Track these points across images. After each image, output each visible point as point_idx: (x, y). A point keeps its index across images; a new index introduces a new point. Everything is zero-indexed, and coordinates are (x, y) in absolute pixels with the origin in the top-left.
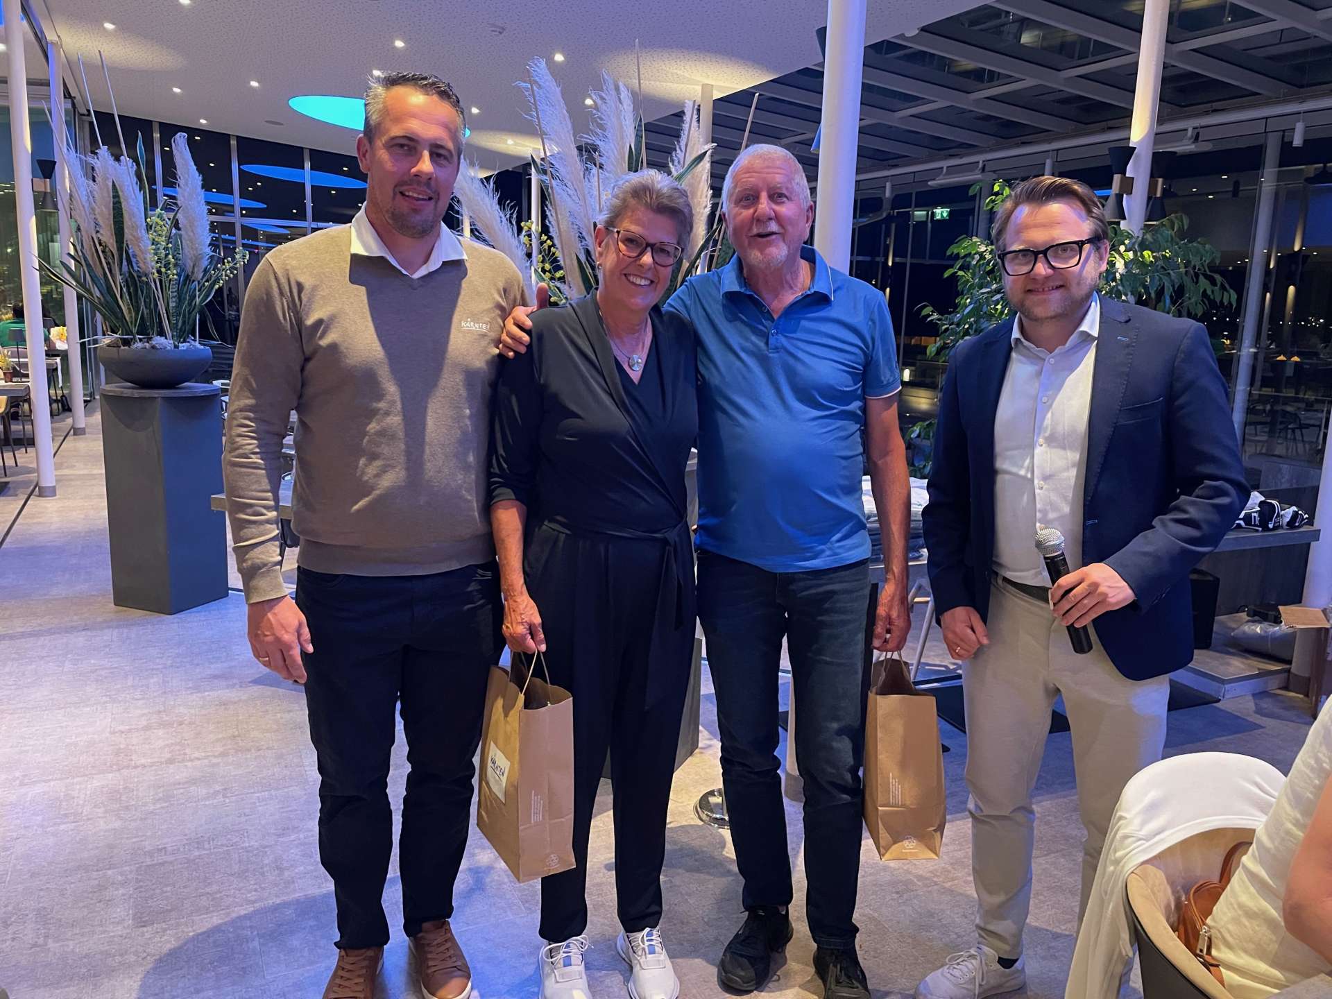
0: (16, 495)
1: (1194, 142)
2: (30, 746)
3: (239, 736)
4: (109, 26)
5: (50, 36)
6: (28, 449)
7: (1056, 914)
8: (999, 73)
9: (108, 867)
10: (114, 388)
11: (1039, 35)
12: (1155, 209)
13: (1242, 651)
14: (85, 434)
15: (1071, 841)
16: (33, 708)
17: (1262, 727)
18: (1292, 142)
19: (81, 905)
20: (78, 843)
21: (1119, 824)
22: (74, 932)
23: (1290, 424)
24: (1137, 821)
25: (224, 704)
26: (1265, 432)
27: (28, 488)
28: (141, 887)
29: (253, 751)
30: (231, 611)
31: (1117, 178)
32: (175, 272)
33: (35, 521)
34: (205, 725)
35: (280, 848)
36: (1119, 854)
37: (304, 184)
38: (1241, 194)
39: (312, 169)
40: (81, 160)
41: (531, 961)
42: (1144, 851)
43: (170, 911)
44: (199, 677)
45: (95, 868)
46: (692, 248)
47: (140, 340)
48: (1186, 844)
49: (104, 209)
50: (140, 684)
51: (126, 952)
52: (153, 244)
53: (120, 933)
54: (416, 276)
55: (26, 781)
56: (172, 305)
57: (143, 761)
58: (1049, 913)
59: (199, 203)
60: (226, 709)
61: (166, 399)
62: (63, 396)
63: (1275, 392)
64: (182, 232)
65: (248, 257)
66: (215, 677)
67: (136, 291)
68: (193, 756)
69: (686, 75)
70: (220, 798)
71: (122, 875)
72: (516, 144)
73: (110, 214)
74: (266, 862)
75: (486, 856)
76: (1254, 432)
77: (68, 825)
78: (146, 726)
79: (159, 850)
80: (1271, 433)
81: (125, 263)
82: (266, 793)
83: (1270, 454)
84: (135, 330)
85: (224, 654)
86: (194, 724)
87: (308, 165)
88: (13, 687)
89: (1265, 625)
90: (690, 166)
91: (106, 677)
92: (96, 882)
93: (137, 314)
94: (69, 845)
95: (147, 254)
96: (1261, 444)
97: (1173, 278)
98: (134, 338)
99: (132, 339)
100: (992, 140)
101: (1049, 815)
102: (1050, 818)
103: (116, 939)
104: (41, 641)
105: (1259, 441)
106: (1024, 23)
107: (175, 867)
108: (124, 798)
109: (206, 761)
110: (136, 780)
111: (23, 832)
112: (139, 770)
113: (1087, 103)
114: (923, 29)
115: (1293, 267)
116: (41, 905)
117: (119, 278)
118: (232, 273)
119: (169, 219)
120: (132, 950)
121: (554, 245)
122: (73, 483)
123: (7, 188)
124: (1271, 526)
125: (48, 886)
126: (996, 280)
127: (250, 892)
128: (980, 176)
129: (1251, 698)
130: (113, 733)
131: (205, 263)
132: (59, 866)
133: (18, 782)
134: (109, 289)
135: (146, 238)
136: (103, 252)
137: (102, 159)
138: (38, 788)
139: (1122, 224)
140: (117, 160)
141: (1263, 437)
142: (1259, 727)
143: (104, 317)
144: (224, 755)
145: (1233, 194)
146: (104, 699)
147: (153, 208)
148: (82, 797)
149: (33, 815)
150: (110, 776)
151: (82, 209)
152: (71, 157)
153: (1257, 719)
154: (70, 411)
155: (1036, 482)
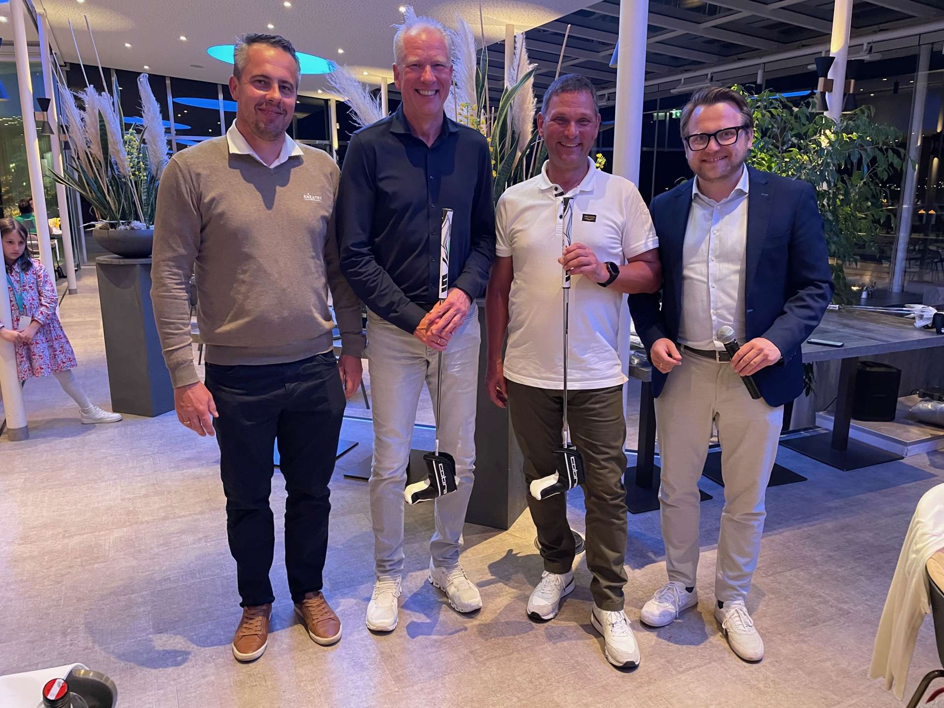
1: (868, 54)
2: (66, 510)
3: (211, 499)
4: (80, 1)
5: (39, 10)
8: (720, 7)
9: (131, 592)
10: (104, 258)
12: (850, 102)
13: (918, 422)
14: (76, 293)
15: (807, 559)
16: (65, 485)
17: (936, 476)
19: (115, 619)
20: (108, 576)
21: (918, 526)
23: (934, 259)
24: (931, 523)
25: (198, 478)
26: (918, 265)
28: (156, 605)
31: (821, 80)
32: (145, 174)
34: (187, 493)
36: (919, 546)
37: (219, 111)
38: (899, 91)
39: (224, 99)
40: (74, 96)
44: (178, 459)
45: (122, 594)
46: (524, 142)
47: (123, 223)
49: (93, 130)
50: (138, 465)
52: (129, 154)
53: (144, 638)
54: (272, 167)
55: (67, 535)
56: (144, 198)
57: (146, 519)
59: (159, 126)
60: (199, 481)
61: (143, 265)
62: (59, 267)
63: (924, 236)
64: (148, 146)
66: (189, 459)
67: (118, 189)
68: (180, 514)
69: (495, 18)
70: (203, 543)
71: (141, 598)
72: (370, 75)
73: (97, 134)
76: (909, 266)
77: (101, 564)
78: (145, 495)
79: (165, 580)
80: (921, 266)
81: (109, 169)
83: (920, 281)
84: (119, 217)
85: (194, 443)
86: (179, 492)
87: (221, 96)
88: (50, 470)
89: (934, 403)
90: (521, 82)
91: (113, 462)
92: (124, 603)
93: (119, 205)
94: (102, 578)
95: (125, 163)
96: (913, 274)
97: (869, 152)
98: (119, 222)
99: (116, 224)
100: (715, 58)
101: (789, 542)
102: (790, 544)
103: (142, 642)
105: (912, 272)
107: (178, 591)
108: (136, 544)
109: (190, 517)
111: (69, 570)
112: (145, 525)
113: (787, 28)
115: (937, 144)
116: (87, 620)
117: (106, 179)
119: (139, 137)
122: (73, 327)
125: (91, 607)
127: (232, 607)
129: (926, 455)
130: (124, 500)
132: (97, 593)
133: (61, 536)
134: (100, 188)
135: (124, 150)
136: (94, 161)
137: (90, 94)
138: (76, 540)
139: (825, 113)
140: (100, 94)
141: (916, 269)
142: (934, 476)
143: (96, 208)
144: (202, 513)
145: (892, 92)
146: (114, 477)
147: (127, 129)
148: (108, 544)
149: (75, 558)
150: (125, 529)
151: (77, 130)
152: (67, 94)
153: (933, 471)
154: (66, 277)
155: (710, 284)
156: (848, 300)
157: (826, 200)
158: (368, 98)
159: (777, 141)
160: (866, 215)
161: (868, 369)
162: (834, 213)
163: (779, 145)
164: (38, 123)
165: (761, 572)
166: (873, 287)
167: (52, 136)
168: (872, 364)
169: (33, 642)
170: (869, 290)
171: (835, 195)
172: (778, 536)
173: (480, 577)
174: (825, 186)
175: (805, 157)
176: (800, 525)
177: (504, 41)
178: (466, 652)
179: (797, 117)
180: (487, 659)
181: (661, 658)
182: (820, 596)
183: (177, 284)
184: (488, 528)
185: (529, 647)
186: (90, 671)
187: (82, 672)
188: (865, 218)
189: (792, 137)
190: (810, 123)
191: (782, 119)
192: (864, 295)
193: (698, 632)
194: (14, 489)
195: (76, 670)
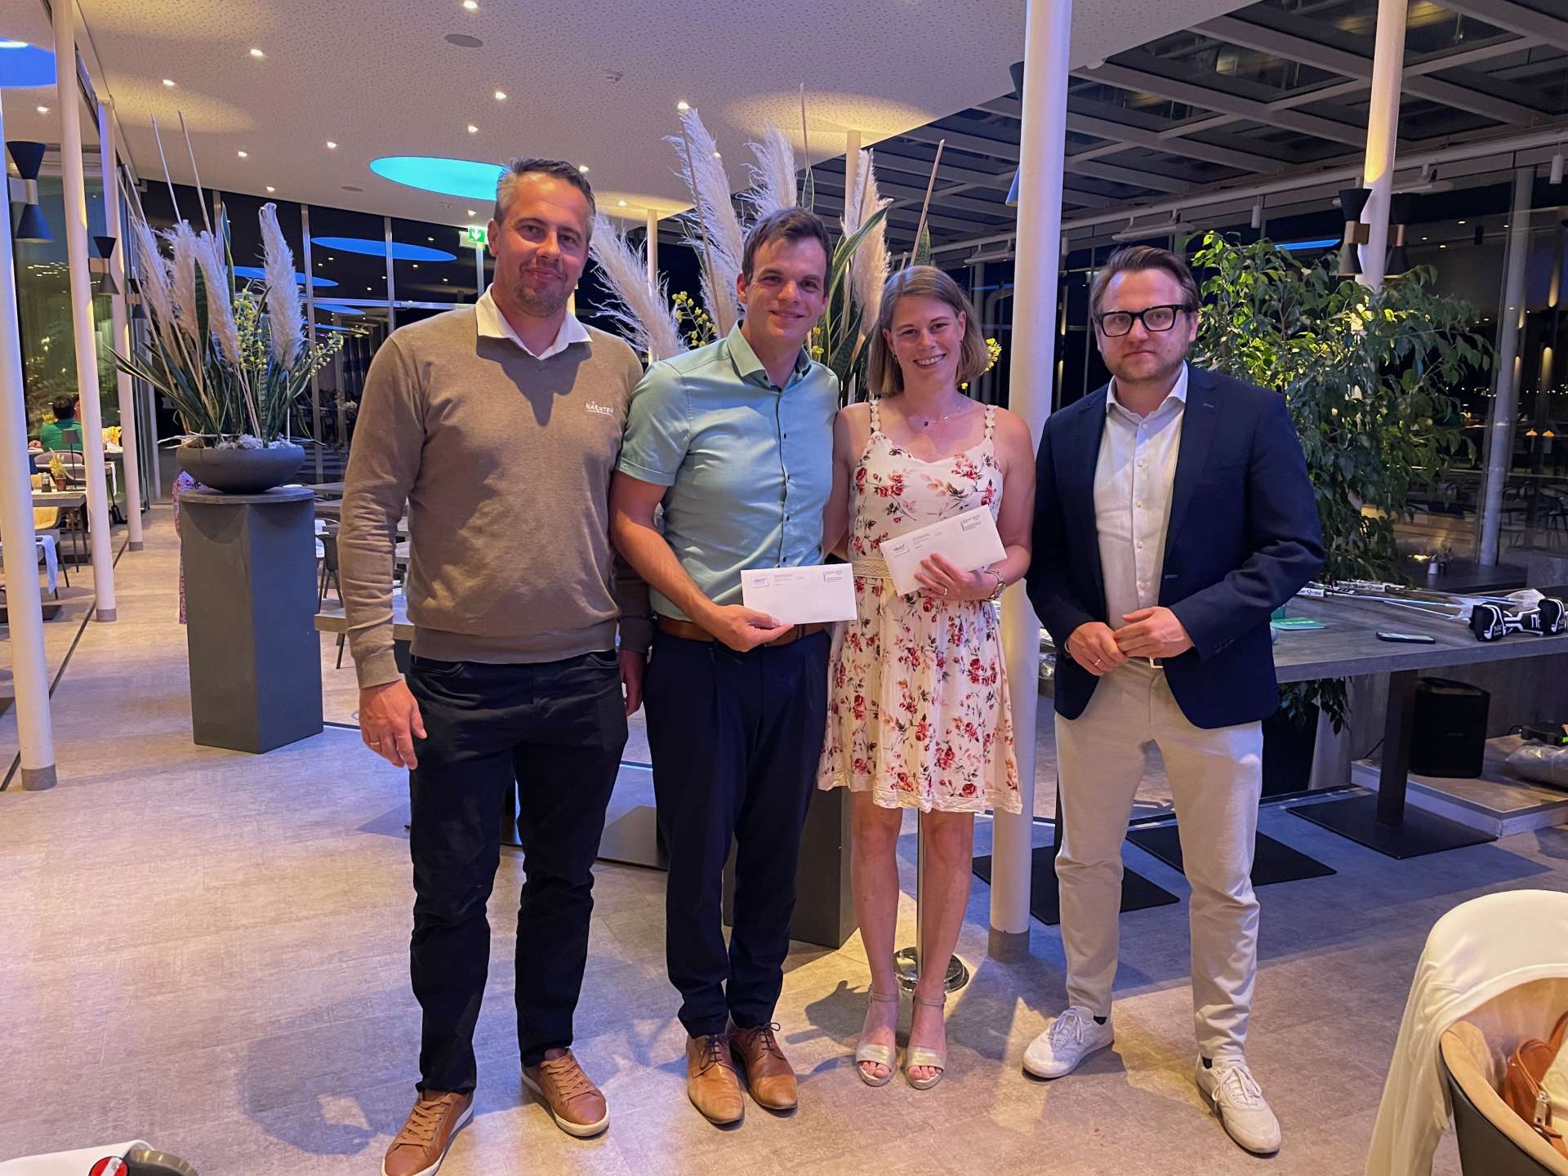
0: (71, 620)
1: (1430, 182)
2: (113, 906)
3: (350, 891)
4: (168, 83)
5: (101, 96)
6: (80, 568)
7: (1324, 1091)
8: (1192, 107)
9: (215, 1042)
10: (191, 494)
11: (1234, 62)
12: (1397, 260)
13: (1520, 780)
14: (142, 549)
15: (1335, 1005)
16: (113, 863)
17: (1550, 869)
18: (1549, 178)
19: (188, 1087)
20: (179, 1016)
21: (1427, 975)
22: (184, 1119)
23: (1551, 510)
24: (1450, 971)
25: (330, 854)
26: (1522, 520)
27: (84, 611)
28: (255, 1065)
29: (368, 908)
30: (328, 748)
31: (1350, 226)
32: (265, 361)
33: (95, 648)
34: (311, 879)
35: (410, 1020)
36: (1428, 1010)
37: (384, 258)
38: (1484, 241)
39: (394, 240)
40: (156, 235)
41: (711, 1149)
42: (1458, 1006)
43: (291, 1092)
44: (298, 823)
45: (201, 1044)
46: (869, 320)
47: (225, 438)
48: (1504, 999)
49: (184, 291)
50: (233, 833)
51: (245, 1141)
52: (239, 329)
53: (236, 1118)
54: (542, 357)
55: (113, 946)
56: (261, 398)
57: (245, 921)
58: (1316, 1090)
59: (290, 282)
60: (332, 861)
61: (256, 506)
62: (115, 506)
63: (1532, 473)
64: (271, 316)
65: (342, 343)
66: (317, 824)
67: (220, 384)
68: (301, 915)
69: (829, 120)
70: (336, 962)
71: (232, 1052)
72: (629, 206)
73: (191, 297)
74: (396, 1035)
75: (647, 1028)
76: (1507, 521)
77: (167, 995)
78: (244, 882)
79: (272, 1023)
80: (1529, 521)
81: (208, 352)
82: (388, 956)
83: (1528, 547)
84: (219, 428)
85: (325, 797)
86: (298, 878)
87: (389, 236)
88: (88, 839)
89: (1547, 748)
90: (867, 226)
91: (193, 826)
92: (204, 1061)
93: (221, 410)
94: (169, 1019)
95: (233, 339)
96: (1516, 535)
97: (1425, 340)
98: (219, 437)
99: (215, 439)
100: (1185, 185)
101: (1305, 976)
102: (1306, 979)
103: (231, 1126)
104: (115, 786)
105: (1513, 531)
106: (1221, 48)
107: (293, 1043)
108: (226, 963)
109: (315, 920)
110: (238, 943)
111: (114, 1004)
112: (241, 931)
113: (1297, 139)
114: (1109, 61)
115: (1549, 325)
116: (142, 1088)
117: (202, 369)
118: (325, 360)
119: (257, 302)
120: (252, 1138)
121: (710, 320)
122: (135, 605)
123: (47, 270)
124: (1554, 629)
125: (148, 1065)
126: (1208, 347)
128: (1174, 227)
129: (1534, 835)
130: (208, 889)
131: (297, 350)
132: (159, 1043)
133: (103, 948)
134: (191, 381)
135: (232, 323)
136: (184, 340)
137: (182, 234)
138: (127, 954)
139: (1358, 278)
140: (198, 235)
141: (1519, 527)
142: (1546, 869)
143: (184, 413)
144: (335, 913)
145: (1473, 242)
146: (193, 851)
147: (239, 290)
148: (179, 963)
149: (124, 984)
150: (209, 938)
151: (160, 291)
152: (145, 232)
153: (1543, 860)
154: (125, 522)
155: (1135, 542)
156: (1401, 577)
157: (1359, 415)
158: (624, 249)
159: (1279, 320)
160: (1427, 439)
161: (1435, 690)
162: (1373, 436)
163: (1282, 326)
164: (93, 276)
165: (1257, 1026)
166: (1446, 556)
167: (114, 296)
168: (1440, 682)
169: (53, 1122)
170: (1441, 560)
171: (1375, 410)
172: (1285, 966)
173: (792, 1026)
174: (1357, 393)
175: (1324, 346)
176: (1323, 948)
177: (845, 156)
178: (765, 1151)
179: (1308, 283)
180: (800, 1165)
181: (1090, 1167)
182: (1355, 1067)
183: (376, 528)
184: (806, 944)
185: (870, 1145)
186: (159, 1153)
187: (147, 1154)
188: (1425, 445)
189: (1301, 315)
190: (1331, 293)
191: (1285, 287)
192: (1433, 569)
193: (1153, 1124)
194: (29, 869)
195: (135, 1152)
